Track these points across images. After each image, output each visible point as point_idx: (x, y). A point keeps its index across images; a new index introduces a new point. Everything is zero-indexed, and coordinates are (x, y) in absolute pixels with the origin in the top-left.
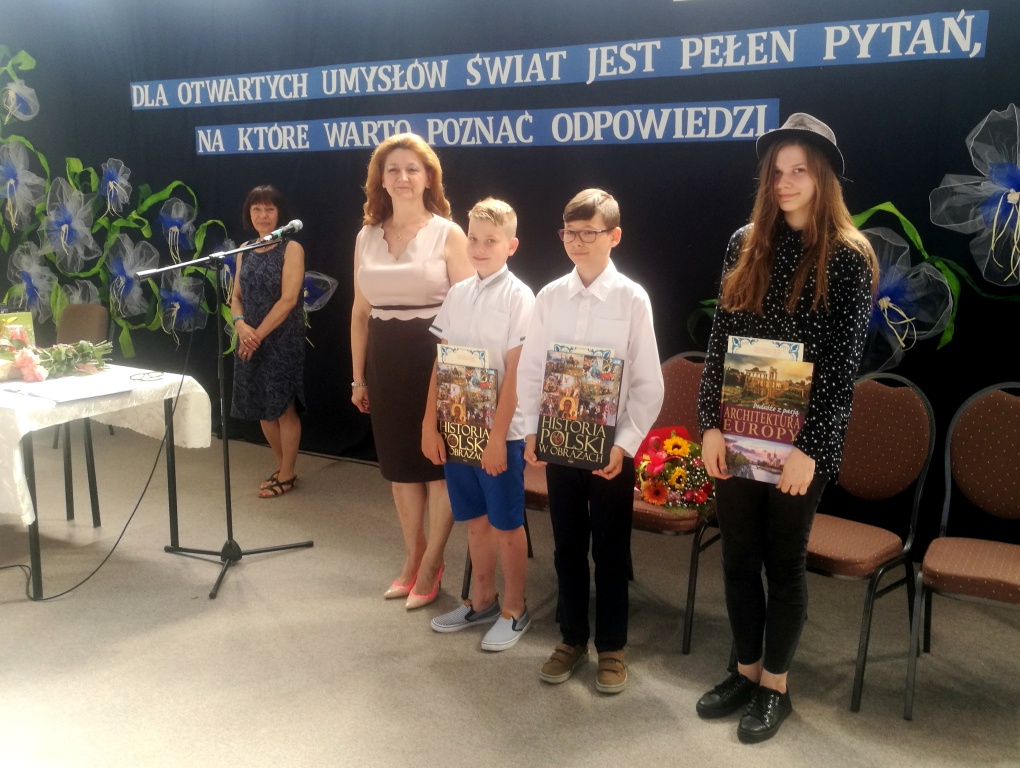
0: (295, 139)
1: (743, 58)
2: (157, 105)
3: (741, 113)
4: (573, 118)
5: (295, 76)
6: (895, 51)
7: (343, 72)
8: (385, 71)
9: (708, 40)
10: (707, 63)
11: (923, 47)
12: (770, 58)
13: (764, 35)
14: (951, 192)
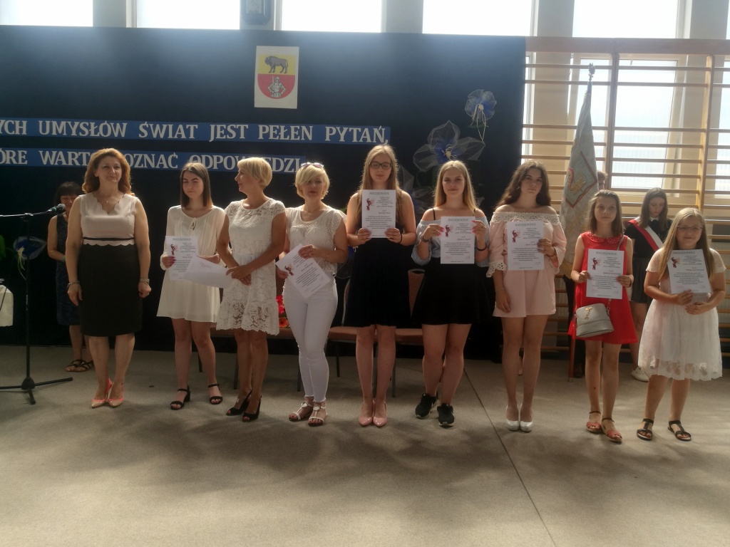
0: (16, 158)
1: (288, 137)
3: (288, 161)
4: (201, 157)
5: (17, 122)
6: (355, 140)
7: (55, 123)
8: (85, 125)
9: (272, 127)
10: (271, 137)
11: (366, 139)
12: (301, 138)
13: (298, 127)
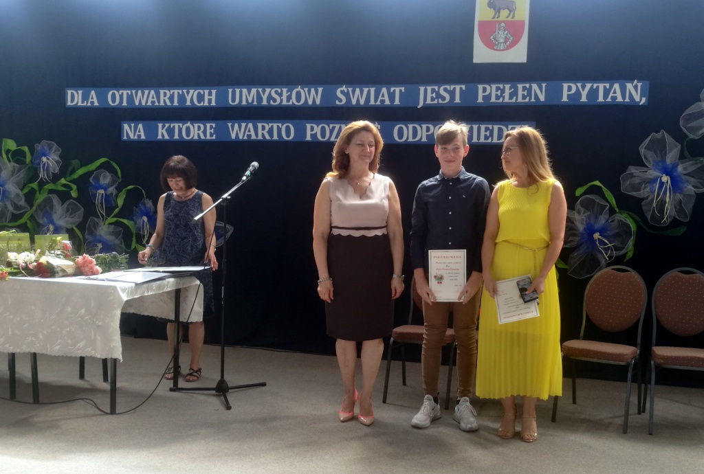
0: (205, 132)
1: (515, 98)
2: (89, 104)
4: (408, 128)
5: (207, 92)
6: (601, 99)
7: (245, 91)
8: (276, 92)
9: (494, 86)
10: (493, 100)
11: (616, 98)
12: (530, 99)
13: (528, 86)
14: (632, 175)
